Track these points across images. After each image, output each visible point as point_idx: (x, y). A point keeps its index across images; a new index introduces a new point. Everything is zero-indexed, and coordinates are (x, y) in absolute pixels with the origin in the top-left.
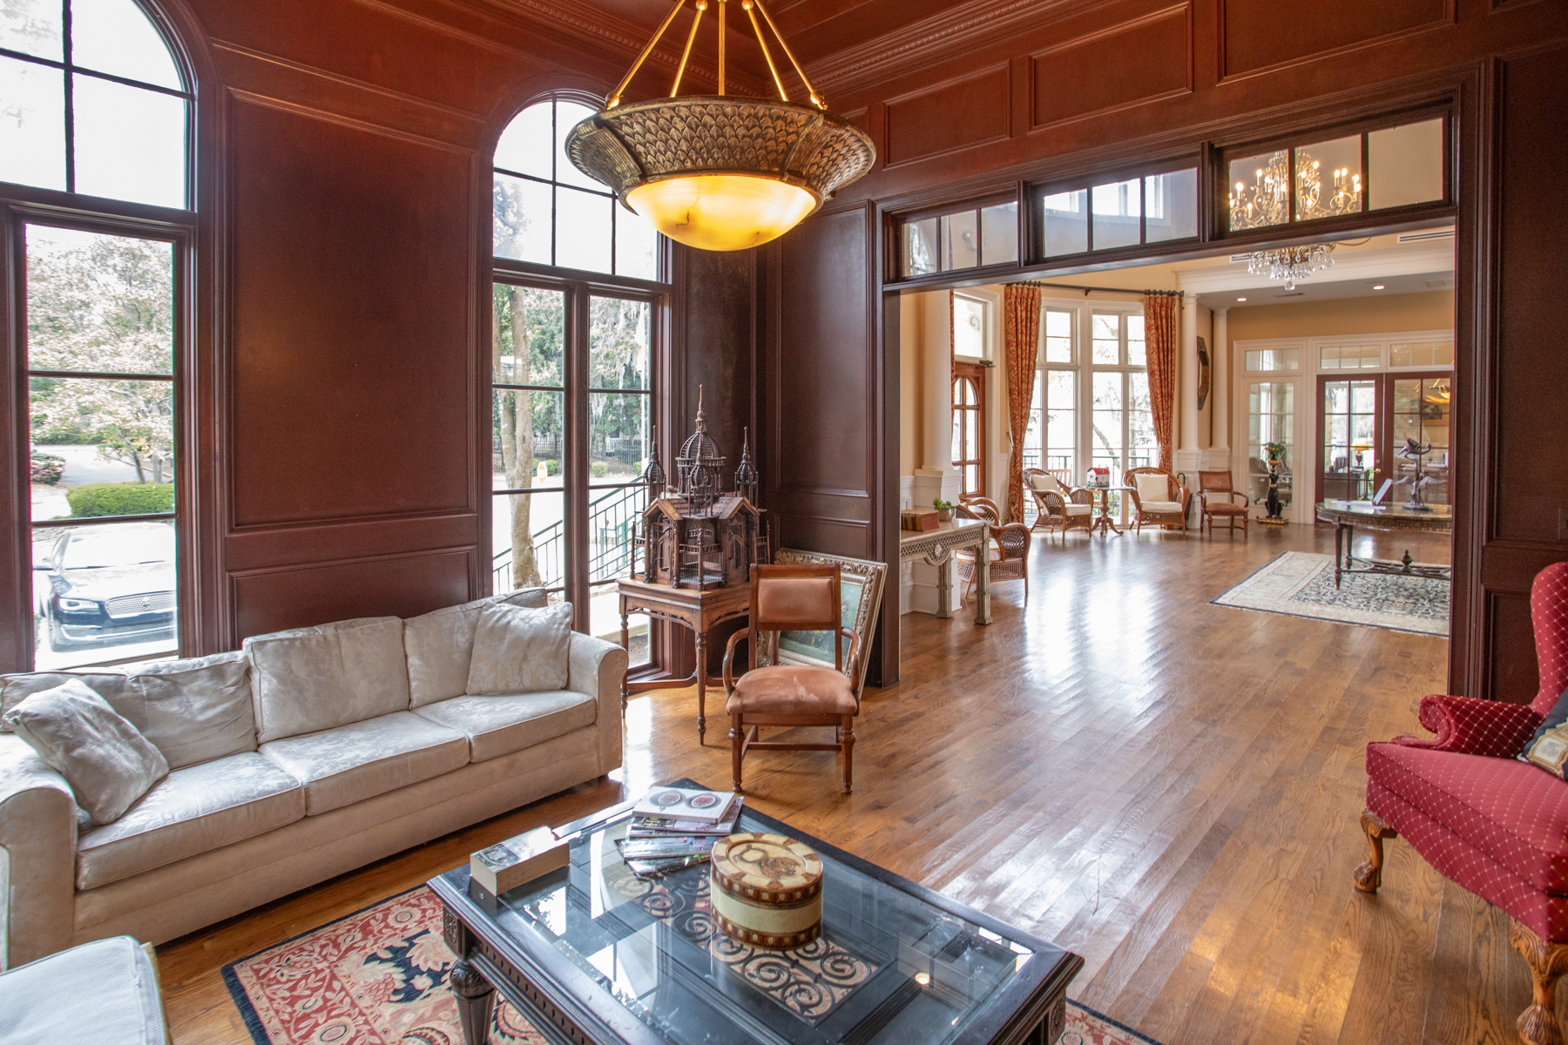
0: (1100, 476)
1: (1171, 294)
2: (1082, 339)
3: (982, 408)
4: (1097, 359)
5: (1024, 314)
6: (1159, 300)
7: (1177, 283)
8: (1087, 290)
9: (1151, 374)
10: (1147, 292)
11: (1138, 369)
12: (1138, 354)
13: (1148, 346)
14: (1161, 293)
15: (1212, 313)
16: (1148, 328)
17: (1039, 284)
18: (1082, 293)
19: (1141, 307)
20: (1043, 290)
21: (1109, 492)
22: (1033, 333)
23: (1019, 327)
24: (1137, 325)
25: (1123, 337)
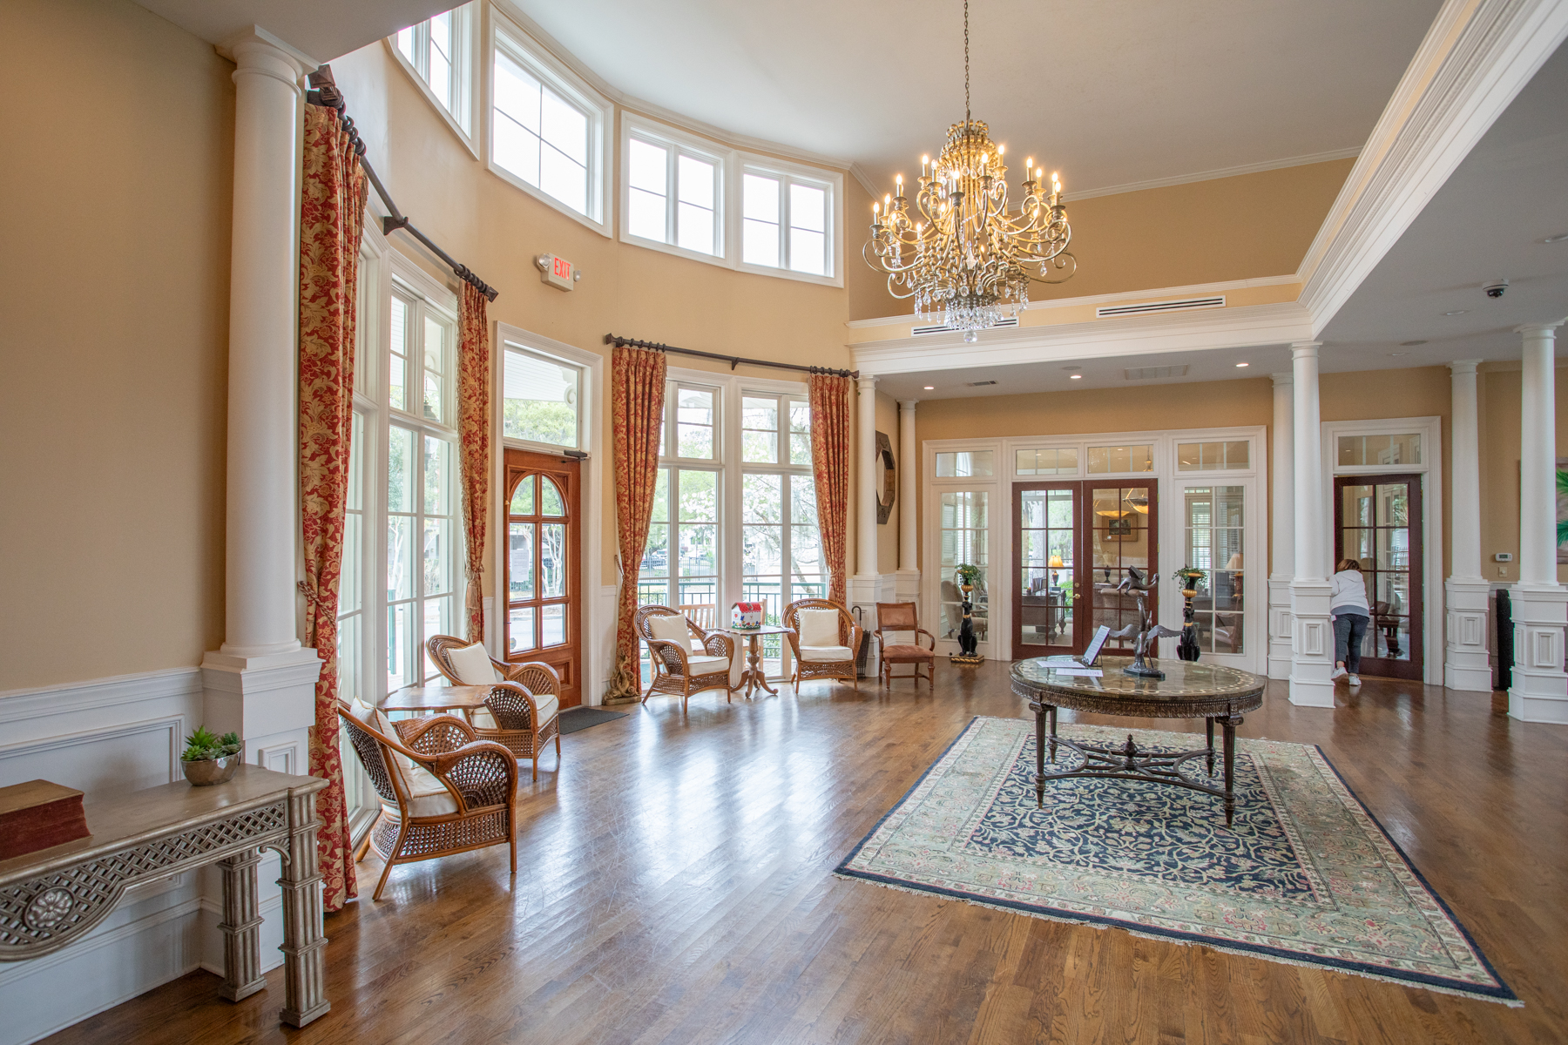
0: (747, 615)
1: (844, 374)
2: (728, 430)
3: (574, 521)
4: (748, 457)
5: (640, 388)
6: (828, 381)
7: (852, 362)
8: (735, 362)
9: (819, 477)
10: (813, 370)
11: (800, 470)
12: (801, 451)
13: (814, 440)
14: (831, 372)
15: (899, 406)
16: (814, 417)
17: (664, 348)
18: (727, 366)
19: (804, 389)
20: (669, 357)
21: (759, 637)
22: (653, 415)
23: (632, 405)
24: (801, 415)
25: (783, 429)
